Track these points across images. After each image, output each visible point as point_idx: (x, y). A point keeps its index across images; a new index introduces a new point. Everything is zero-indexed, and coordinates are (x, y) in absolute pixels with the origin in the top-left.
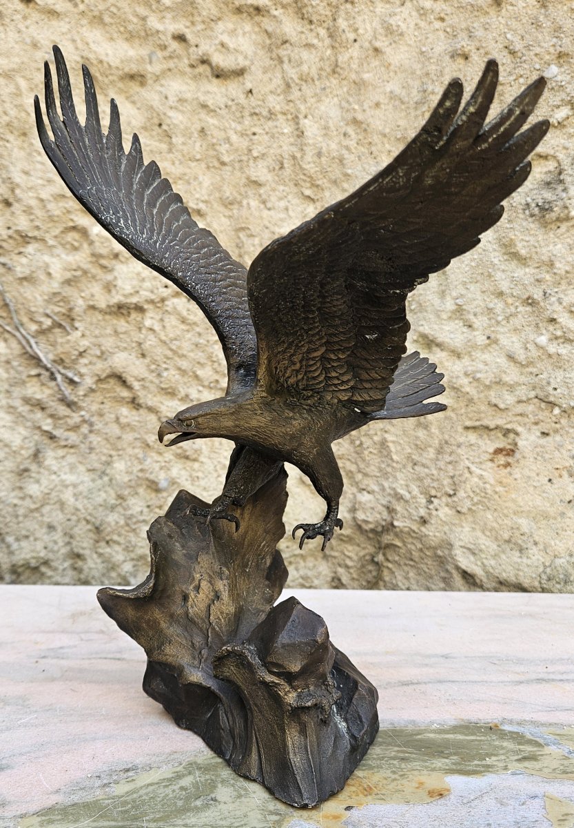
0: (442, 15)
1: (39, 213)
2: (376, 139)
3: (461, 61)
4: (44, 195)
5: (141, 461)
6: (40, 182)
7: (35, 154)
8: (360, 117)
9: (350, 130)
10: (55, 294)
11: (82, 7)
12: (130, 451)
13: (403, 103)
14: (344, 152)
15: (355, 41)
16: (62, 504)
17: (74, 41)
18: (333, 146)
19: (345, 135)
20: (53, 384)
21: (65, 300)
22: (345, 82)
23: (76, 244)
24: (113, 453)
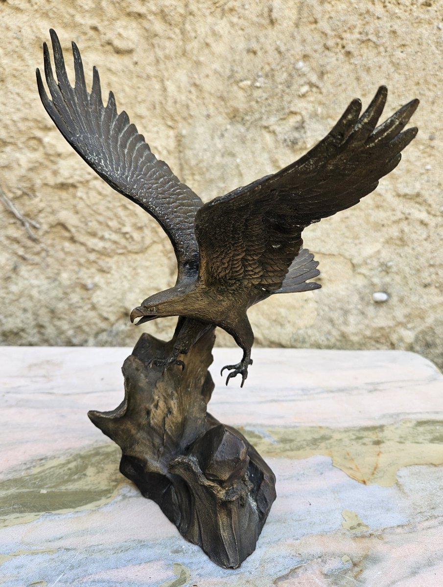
0: (243, 27)
1: (12, 128)
2: (207, 95)
3: (252, 55)
4: (15, 118)
5: (77, 273)
6: (13, 110)
7: (9, 93)
8: (198, 82)
9: (193, 89)
10: (23, 177)
11: (36, 7)
12: (71, 267)
13: (221, 76)
14: (189, 102)
15: (196, 38)
16: (31, 297)
17: (31, 27)
18: (183, 98)
19: (190, 92)
20: (23, 228)
21: (30, 180)
22: (190, 62)
23: (35, 147)
24: (61, 268)
